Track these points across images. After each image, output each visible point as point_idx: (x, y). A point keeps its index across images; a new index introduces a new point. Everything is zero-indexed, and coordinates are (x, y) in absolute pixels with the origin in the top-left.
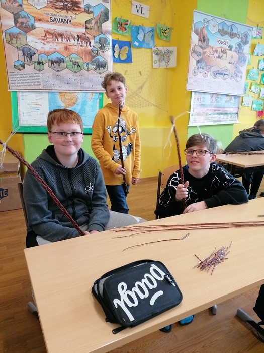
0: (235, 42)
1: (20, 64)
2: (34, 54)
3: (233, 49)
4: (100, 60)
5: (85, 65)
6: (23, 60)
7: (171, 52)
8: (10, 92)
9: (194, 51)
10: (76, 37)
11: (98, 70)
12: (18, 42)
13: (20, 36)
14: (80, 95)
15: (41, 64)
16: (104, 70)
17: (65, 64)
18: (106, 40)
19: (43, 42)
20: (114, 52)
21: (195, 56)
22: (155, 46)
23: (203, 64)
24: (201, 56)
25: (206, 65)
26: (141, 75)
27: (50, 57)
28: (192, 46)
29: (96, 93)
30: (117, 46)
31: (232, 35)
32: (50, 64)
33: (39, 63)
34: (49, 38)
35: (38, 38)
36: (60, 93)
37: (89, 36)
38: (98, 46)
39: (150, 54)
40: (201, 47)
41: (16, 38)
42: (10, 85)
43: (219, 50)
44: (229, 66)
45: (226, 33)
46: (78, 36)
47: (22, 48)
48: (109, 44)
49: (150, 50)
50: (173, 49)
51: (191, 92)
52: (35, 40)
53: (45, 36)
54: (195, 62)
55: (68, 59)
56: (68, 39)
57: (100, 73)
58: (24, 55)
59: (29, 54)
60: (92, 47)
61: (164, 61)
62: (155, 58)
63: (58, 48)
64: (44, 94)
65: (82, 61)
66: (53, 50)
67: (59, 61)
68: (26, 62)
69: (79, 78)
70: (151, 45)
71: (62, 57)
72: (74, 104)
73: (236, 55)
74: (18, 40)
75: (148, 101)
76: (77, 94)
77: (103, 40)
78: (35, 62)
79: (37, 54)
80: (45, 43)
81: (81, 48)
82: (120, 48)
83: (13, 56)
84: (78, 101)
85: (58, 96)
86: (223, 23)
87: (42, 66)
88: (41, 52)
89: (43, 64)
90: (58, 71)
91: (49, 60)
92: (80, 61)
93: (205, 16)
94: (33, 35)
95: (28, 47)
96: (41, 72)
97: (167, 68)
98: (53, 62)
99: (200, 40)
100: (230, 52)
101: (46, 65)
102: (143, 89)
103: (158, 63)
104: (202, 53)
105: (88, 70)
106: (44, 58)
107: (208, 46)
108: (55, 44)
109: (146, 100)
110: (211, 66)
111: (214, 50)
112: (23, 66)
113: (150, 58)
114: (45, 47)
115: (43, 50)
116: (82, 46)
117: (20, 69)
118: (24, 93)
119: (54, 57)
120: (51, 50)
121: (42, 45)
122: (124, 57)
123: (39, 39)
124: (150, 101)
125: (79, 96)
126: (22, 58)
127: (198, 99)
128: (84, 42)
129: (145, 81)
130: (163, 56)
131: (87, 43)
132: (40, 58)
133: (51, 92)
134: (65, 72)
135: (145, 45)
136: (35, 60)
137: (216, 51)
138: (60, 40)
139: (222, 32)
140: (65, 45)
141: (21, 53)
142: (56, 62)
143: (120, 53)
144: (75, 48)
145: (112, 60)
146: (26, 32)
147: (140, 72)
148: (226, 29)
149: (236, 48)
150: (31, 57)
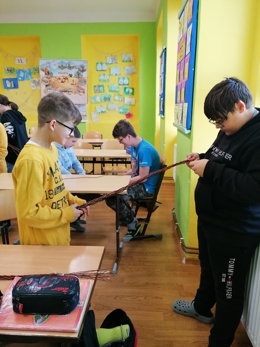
0: (73, 72)
3: (73, 76)
9: (43, 80)
21: (44, 83)
22: (32, 78)
23: (51, 87)
25: (53, 87)
26: (25, 94)
31: (70, 68)
40: (47, 78)
43: (62, 78)
44: (72, 87)
45: (65, 67)
54: (45, 86)
73: (76, 80)
86: (62, 62)
93: (47, 61)
99: (46, 74)
100: (71, 78)
102: (28, 102)
103: (35, 87)
104: (48, 81)
107: (52, 76)
110: (57, 88)
111: (57, 78)
139: (62, 67)
148: (64, 65)
149: (75, 75)
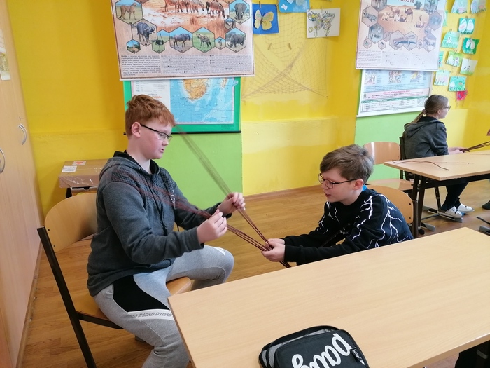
1: (135, 45)
2: (152, 31)
3: (422, 7)
4: (237, 34)
5: (217, 42)
6: (138, 39)
7: (332, 16)
8: (122, 82)
9: (365, 14)
10: (205, 5)
11: (233, 48)
12: (132, 17)
13: (135, 9)
14: (211, 82)
15: (161, 43)
16: (242, 47)
17: (191, 41)
18: (244, 6)
19: (163, 14)
20: (254, 20)
21: (367, 20)
22: (310, 8)
23: (379, 31)
24: (376, 20)
25: (383, 32)
26: (291, 48)
27: (172, 34)
28: (363, 8)
29: (231, 78)
30: (258, 12)
32: (172, 43)
33: (158, 42)
34: (171, 9)
35: (157, 9)
36: (185, 80)
37: (223, 3)
38: (234, 15)
39: (303, 20)
40: (376, 8)
41: (130, 11)
42: (122, 73)
43: (402, 10)
44: (416, 31)
46: (208, 4)
47: (136, 25)
48: (248, 11)
49: (303, 15)
50: (336, 11)
51: (361, 70)
52: (153, 13)
53: (166, 6)
54: (368, 29)
55: (194, 35)
56: (195, 9)
57: (236, 51)
58: (139, 33)
59: (145, 31)
60: (226, 17)
61: (322, 29)
62: (310, 24)
63: (182, 21)
64: (165, 83)
65: (213, 36)
66: (176, 25)
67: (184, 39)
68: (142, 42)
69: (209, 59)
70: (305, 7)
71: (187, 33)
72: (203, 93)
73: (425, 15)
74: (132, 13)
75: (299, 84)
76: (206, 80)
77: (240, 7)
78: (153, 41)
79: (155, 31)
80: (166, 16)
81: (212, 19)
82: (263, 14)
83: (126, 34)
84: (208, 90)
85: (182, 85)
87: (162, 46)
88: (160, 28)
89: (163, 43)
90: (182, 52)
91: (171, 38)
92: (210, 37)
94: (150, 5)
95: (144, 22)
96: (160, 54)
97: (327, 38)
98: (176, 40)
100: (418, 11)
101: (167, 45)
102: (293, 68)
103: (314, 30)
104: (377, 16)
105: (221, 49)
106: (164, 36)
107: (385, 5)
108: (178, 17)
109: (296, 83)
110: (390, 33)
111: (394, 10)
112: (138, 48)
113: (303, 25)
114: (165, 20)
115: (163, 25)
116: (213, 17)
117: (134, 52)
118: (140, 83)
119: (177, 33)
120: (173, 25)
121: (162, 19)
122: (267, 26)
123: (158, 11)
124: (303, 84)
125: (209, 83)
126: (137, 38)
127: (371, 80)
128: (215, 11)
129: (296, 57)
130: (322, 22)
131: (219, 12)
132: (159, 36)
133: (174, 80)
134: (192, 52)
135: (296, 9)
136: (153, 39)
137: (398, 12)
138: (185, 10)
140: (192, 17)
141: (135, 30)
142: (180, 40)
143: (262, 21)
144: (204, 19)
145: (252, 32)
146: (141, 3)
147: (289, 46)
149: (426, 5)
150: (148, 35)
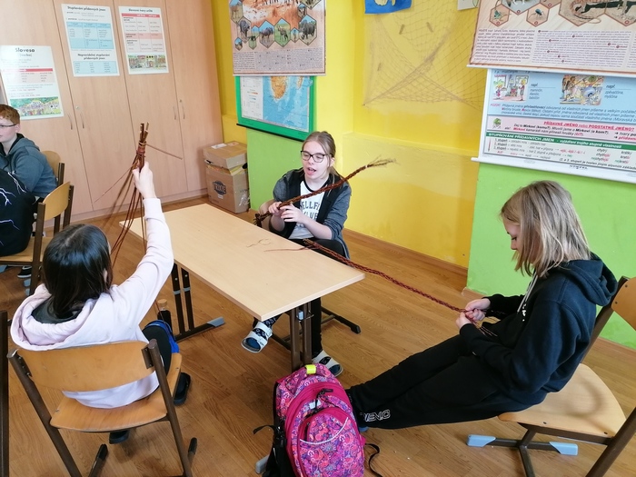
1: (239, 43)
4: (308, 22)
5: (292, 34)
6: (240, 36)
11: (305, 40)
12: (237, 16)
13: (238, 8)
16: (313, 38)
17: (273, 35)
29: (306, 77)
32: (261, 38)
33: (252, 38)
34: (260, 3)
36: (272, 77)
41: (236, 11)
42: (234, 69)
47: (240, 23)
55: (276, 28)
57: (308, 44)
58: (241, 31)
59: (244, 29)
60: (299, 4)
63: (266, 14)
64: (260, 79)
67: (269, 32)
68: (243, 39)
69: (286, 54)
71: (271, 26)
72: (283, 93)
76: (285, 78)
78: (249, 38)
79: (250, 27)
81: (288, 8)
83: (234, 33)
84: (287, 90)
85: (270, 82)
87: (255, 42)
88: (253, 24)
89: (255, 39)
90: (268, 47)
91: (260, 33)
92: (287, 28)
95: (244, 20)
96: (254, 50)
98: (263, 35)
101: (258, 40)
105: (295, 41)
106: (256, 31)
108: (264, 10)
115: (255, 21)
116: (288, 5)
117: (239, 49)
119: (263, 28)
120: (262, 19)
124: (448, 89)
125: (287, 81)
132: (253, 32)
134: (274, 47)
136: (249, 35)
138: (268, 2)
140: (273, 9)
141: (239, 28)
142: (266, 34)
146: (242, 1)
147: (428, 26)
150: (246, 32)
